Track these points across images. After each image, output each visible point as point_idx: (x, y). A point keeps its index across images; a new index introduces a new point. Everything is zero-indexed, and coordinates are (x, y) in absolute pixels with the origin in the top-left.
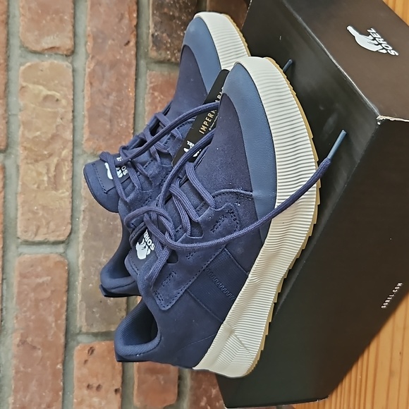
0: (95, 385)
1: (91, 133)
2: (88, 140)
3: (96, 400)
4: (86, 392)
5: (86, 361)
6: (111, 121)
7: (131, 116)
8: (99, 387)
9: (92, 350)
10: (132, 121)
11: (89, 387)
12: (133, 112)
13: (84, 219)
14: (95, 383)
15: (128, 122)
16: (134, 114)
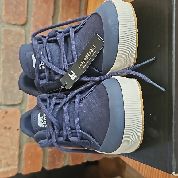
0: (8, 127)
1: (6, 12)
2: (5, 16)
3: (8, 134)
4: (4, 130)
5: (4, 117)
6: (16, 7)
7: (26, 6)
8: (10, 128)
9: (6, 112)
10: (26, 8)
11: (5, 128)
12: (27, 3)
13: (3, 53)
14: (8, 126)
15: (24, 8)
16: (28, 4)
